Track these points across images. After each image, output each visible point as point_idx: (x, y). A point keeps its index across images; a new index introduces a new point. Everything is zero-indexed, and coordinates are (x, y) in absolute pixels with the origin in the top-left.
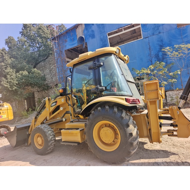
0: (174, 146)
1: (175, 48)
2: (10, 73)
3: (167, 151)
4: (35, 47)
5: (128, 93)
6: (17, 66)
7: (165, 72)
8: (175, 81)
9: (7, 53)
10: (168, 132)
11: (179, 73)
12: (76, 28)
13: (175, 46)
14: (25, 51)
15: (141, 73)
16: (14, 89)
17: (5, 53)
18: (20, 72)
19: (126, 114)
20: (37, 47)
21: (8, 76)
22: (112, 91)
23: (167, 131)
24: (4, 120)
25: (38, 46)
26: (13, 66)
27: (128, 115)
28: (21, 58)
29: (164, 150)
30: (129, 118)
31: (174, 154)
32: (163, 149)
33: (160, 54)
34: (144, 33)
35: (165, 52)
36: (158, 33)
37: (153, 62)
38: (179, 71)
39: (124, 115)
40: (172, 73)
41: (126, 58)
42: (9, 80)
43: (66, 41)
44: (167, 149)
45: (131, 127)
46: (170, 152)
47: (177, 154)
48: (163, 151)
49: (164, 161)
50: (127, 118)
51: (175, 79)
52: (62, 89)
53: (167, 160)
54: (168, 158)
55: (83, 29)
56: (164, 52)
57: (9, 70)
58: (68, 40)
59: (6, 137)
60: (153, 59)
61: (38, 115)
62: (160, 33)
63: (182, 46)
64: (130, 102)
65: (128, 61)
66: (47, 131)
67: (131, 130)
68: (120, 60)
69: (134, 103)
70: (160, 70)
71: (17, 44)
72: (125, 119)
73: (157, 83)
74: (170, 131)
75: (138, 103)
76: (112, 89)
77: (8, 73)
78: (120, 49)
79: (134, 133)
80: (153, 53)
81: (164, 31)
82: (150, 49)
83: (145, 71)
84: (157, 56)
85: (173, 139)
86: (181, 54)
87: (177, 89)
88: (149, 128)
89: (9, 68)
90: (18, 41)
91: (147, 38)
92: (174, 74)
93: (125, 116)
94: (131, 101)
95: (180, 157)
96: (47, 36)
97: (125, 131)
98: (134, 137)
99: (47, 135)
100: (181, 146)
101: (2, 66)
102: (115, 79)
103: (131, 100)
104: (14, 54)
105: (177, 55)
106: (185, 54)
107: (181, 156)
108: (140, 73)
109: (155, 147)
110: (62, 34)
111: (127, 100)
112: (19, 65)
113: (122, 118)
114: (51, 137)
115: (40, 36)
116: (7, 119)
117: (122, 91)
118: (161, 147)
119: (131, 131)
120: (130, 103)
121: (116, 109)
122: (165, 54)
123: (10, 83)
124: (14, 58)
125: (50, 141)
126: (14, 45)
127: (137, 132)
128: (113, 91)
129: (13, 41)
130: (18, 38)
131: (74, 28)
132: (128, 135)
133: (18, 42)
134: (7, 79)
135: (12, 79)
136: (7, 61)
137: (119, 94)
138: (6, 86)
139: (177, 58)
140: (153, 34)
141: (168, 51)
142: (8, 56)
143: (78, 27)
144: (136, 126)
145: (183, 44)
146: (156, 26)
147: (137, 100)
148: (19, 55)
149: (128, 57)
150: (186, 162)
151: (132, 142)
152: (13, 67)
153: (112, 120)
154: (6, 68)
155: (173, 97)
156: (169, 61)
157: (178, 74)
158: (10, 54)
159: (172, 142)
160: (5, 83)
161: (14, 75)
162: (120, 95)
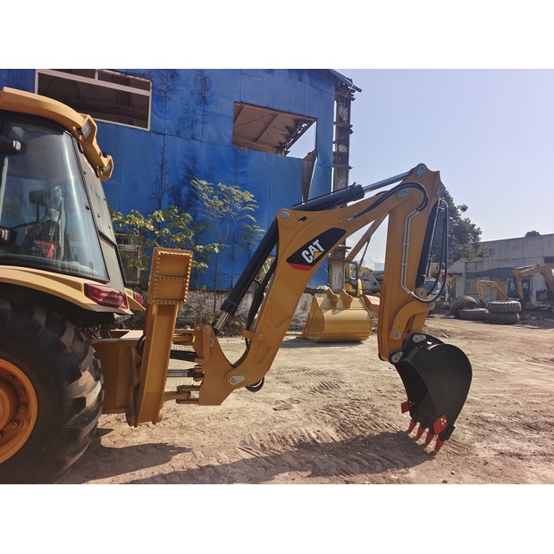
0: (183, 430)
1: (219, 189)
3: (165, 445)
5: (95, 272)
7: (187, 240)
8: (204, 268)
10: (178, 392)
11: (217, 250)
13: (220, 184)
15: (127, 222)
19: (78, 337)
22: (36, 251)
23: (176, 390)
27: (81, 340)
29: (159, 442)
30: (82, 351)
31: (181, 450)
32: (156, 442)
33: (185, 190)
34: (156, 118)
35: (196, 190)
36: (189, 136)
37: (165, 204)
38: (216, 245)
39: (68, 338)
40: (201, 247)
41: (105, 161)
44: (165, 440)
45: (87, 377)
46: (172, 447)
47: (189, 450)
48: (154, 446)
49: (156, 473)
50: (79, 348)
51: (205, 263)
53: (165, 468)
54: (167, 465)
56: (193, 187)
60: (166, 196)
62: (193, 138)
63: (235, 191)
64: (101, 300)
65: (107, 174)
67: (83, 389)
68: (86, 160)
69: (111, 303)
70: (175, 230)
72: (69, 351)
73: (189, 258)
74: (183, 390)
75: (123, 305)
76: (35, 245)
78: (96, 125)
79: (92, 399)
80: (168, 181)
81: (204, 140)
82: (162, 166)
83: (140, 222)
84: (175, 193)
85: (182, 412)
86: (228, 209)
87: (204, 288)
88: (136, 382)
91: (161, 137)
92: (204, 250)
93: (73, 343)
94: (105, 295)
95: (195, 456)
98: (88, 411)
100: (198, 427)
102: (50, 215)
103: (103, 294)
105: (221, 209)
106: (235, 210)
107: (199, 453)
108: (123, 223)
109: (134, 439)
111: (89, 291)
113: (62, 347)
117: (76, 260)
118: (151, 437)
119: (83, 392)
120: (100, 303)
121: (40, 318)
122: (194, 194)
127: (100, 394)
128: (39, 252)
132: (69, 405)
137: (63, 268)
139: (218, 214)
140: (178, 134)
141: (204, 191)
144: (102, 377)
145: (236, 189)
146: (188, 117)
147: (121, 298)
149: (110, 162)
150: (208, 466)
155: (191, 307)
156: (200, 215)
157: (212, 252)
159: (179, 420)
162: (67, 271)
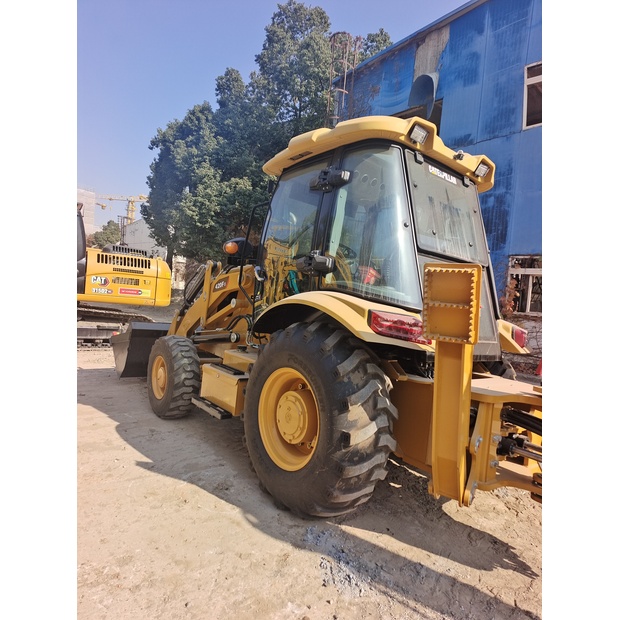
2: (205, 180)
3: (509, 548)
4: (290, 109)
6: (228, 161)
9: (210, 118)
12: (418, 46)
14: (259, 117)
16: (207, 226)
17: (207, 120)
18: (233, 179)
20: (294, 107)
21: (201, 187)
23: (531, 478)
24: (143, 302)
25: (297, 105)
26: (218, 161)
27: (365, 371)
28: (243, 138)
31: (521, 568)
39: (347, 366)
41: (469, 164)
42: (200, 199)
43: (375, 92)
44: (518, 543)
46: (514, 557)
47: (532, 575)
48: (495, 542)
52: (236, 242)
55: (441, 47)
57: (206, 170)
58: (383, 86)
59: (112, 345)
61: (187, 307)
64: (381, 329)
65: (486, 179)
66: (180, 355)
67: (353, 424)
69: (396, 334)
71: (246, 95)
72: (346, 380)
74: (539, 480)
75: (420, 338)
77: (201, 180)
79: (358, 438)
89: (206, 165)
90: (251, 85)
93: (352, 372)
94: (388, 324)
96: (324, 73)
97: (331, 423)
99: (176, 367)
101: (193, 156)
103: (385, 323)
104: (228, 126)
109: (483, 520)
110: (367, 67)
111: (372, 319)
112: (235, 160)
114: (183, 376)
115: (303, 71)
116: (150, 303)
120: (379, 334)
123: (200, 209)
124: (225, 138)
125: (180, 387)
126: (238, 98)
129: (236, 84)
130: (252, 75)
131: (410, 44)
132: (337, 436)
133: (251, 89)
134: (195, 195)
135: (208, 197)
136: (205, 142)
137: (366, 293)
138: (189, 213)
142: (212, 128)
143: (427, 40)
147: (416, 329)
148: (238, 129)
151: (344, 464)
152: (217, 163)
153: (309, 373)
154: (199, 163)
158: (217, 125)
160: (188, 204)
161: (215, 184)
